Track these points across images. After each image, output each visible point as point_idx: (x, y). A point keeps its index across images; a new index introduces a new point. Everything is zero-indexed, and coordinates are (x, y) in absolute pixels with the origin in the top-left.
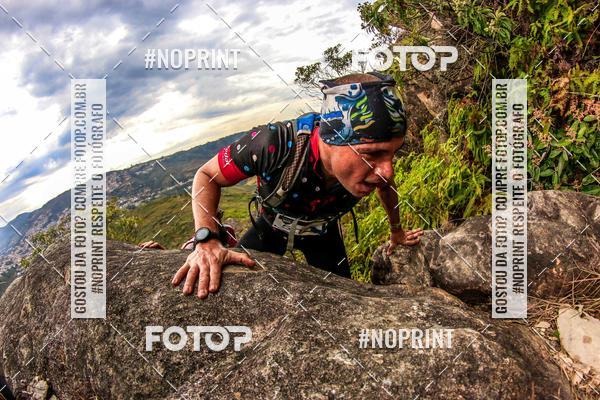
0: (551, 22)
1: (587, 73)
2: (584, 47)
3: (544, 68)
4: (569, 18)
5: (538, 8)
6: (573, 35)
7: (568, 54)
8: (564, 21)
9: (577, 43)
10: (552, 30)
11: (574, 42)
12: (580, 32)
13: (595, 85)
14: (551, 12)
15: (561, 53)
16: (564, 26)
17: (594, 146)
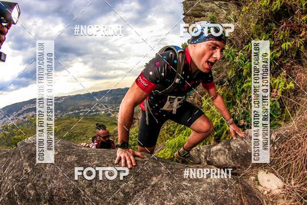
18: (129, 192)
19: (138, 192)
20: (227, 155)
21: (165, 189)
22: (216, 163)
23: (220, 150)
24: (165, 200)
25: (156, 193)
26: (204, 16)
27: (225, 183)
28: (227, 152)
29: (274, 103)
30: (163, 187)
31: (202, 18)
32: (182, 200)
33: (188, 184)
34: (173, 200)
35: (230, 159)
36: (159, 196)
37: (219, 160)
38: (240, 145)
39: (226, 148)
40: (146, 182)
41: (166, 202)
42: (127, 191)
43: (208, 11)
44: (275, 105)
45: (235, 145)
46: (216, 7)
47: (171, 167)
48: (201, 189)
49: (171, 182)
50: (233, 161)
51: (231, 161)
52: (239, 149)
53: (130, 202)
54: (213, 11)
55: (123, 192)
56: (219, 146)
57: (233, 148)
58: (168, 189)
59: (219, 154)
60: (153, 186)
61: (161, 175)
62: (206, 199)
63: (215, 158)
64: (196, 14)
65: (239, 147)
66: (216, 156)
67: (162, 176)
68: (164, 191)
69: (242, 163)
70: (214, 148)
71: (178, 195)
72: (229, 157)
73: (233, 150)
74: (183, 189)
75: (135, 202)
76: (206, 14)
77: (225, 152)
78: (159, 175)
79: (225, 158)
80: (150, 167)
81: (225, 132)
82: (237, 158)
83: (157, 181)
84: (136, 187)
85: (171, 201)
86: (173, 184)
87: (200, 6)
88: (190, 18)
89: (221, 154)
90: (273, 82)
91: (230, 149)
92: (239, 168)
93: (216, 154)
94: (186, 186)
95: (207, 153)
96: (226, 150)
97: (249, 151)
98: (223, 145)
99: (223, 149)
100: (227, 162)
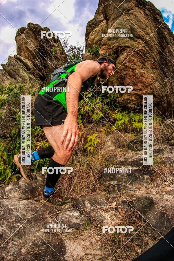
3: (35, 139)
20: (19, 192)
23: (12, 189)
26: (15, 79)
28: (18, 189)
31: (13, 79)
35: (22, 194)
37: (15, 196)
38: (26, 183)
39: (16, 187)
43: (20, 77)
45: (23, 184)
46: (27, 78)
50: (24, 195)
51: (23, 195)
52: (27, 186)
54: (24, 79)
56: (10, 187)
57: (22, 186)
59: (12, 191)
64: (11, 73)
65: (26, 185)
66: (11, 194)
69: (32, 194)
70: (7, 189)
72: (21, 193)
73: (22, 187)
76: (18, 78)
77: (16, 190)
79: (18, 194)
82: (26, 192)
87: (18, 70)
88: (5, 73)
89: (14, 192)
91: (20, 187)
93: (10, 192)
95: (3, 193)
96: (17, 188)
97: (34, 186)
98: (13, 186)
99: (14, 188)
100: (21, 196)
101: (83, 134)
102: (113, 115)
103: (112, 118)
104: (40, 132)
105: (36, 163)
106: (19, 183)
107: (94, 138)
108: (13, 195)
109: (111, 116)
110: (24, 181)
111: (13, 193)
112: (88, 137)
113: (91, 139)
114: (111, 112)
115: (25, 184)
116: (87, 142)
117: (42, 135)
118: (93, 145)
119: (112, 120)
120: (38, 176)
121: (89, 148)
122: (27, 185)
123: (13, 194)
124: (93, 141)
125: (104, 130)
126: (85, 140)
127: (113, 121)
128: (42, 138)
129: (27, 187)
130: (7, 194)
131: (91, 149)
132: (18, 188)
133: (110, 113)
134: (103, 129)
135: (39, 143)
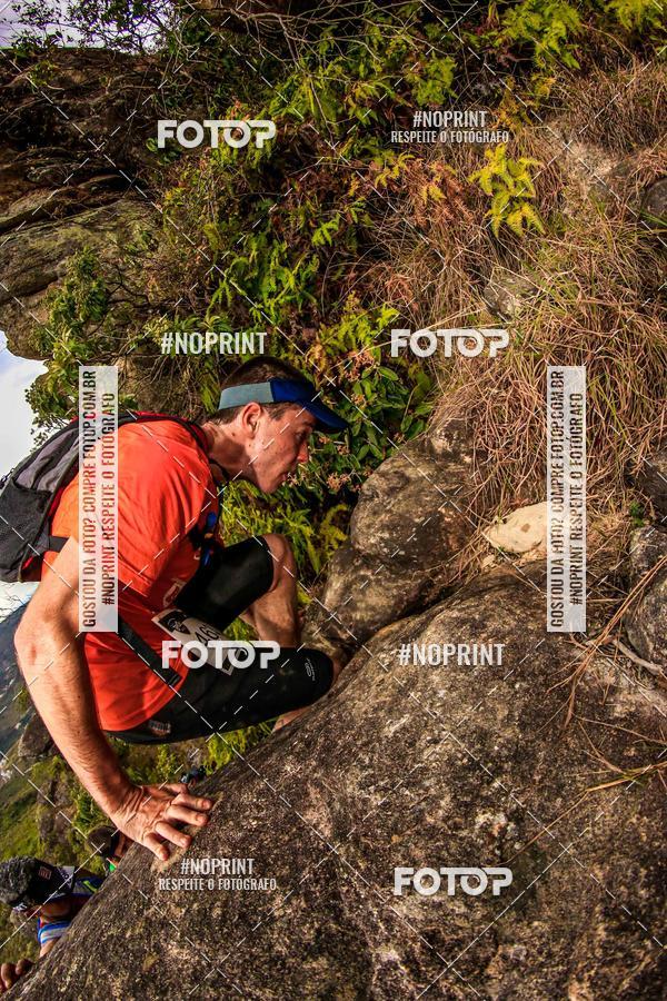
0: (271, 295)
1: (336, 327)
2: (318, 299)
4: (291, 282)
5: (250, 285)
6: (302, 295)
7: (306, 320)
8: (286, 286)
9: (309, 301)
10: (277, 303)
11: (306, 301)
12: (306, 288)
13: (350, 334)
14: (266, 281)
15: (298, 323)
16: (289, 292)
17: (388, 393)
18: (319, 931)
19: (336, 895)
20: (378, 581)
21: (377, 800)
22: (373, 622)
23: (347, 588)
24: (419, 819)
25: (375, 837)
27: (463, 622)
28: (369, 573)
29: (376, 378)
30: (365, 801)
32: (451, 762)
33: (403, 721)
34: (432, 791)
35: (394, 581)
36: (395, 830)
37: (373, 609)
38: (383, 527)
39: (357, 569)
40: (307, 852)
41: (430, 820)
42: (309, 935)
44: (384, 381)
45: (372, 541)
47: (302, 740)
48: (442, 693)
49: (363, 768)
50: (404, 577)
51: (401, 582)
52: (392, 540)
53: (365, 944)
55: (313, 952)
56: (336, 584)
57: (373, 551)
58: (385, 789)
59: (355, 596)
60: (340, 834)
61: (312, 791)
62: (480, 695)
63: (357, 616)
65: (386, 535)
66: (355, 609)
67: (317, 784)
68: (385, 806)
69: (431, 557)
70: (331, 598)
71: (424, 770)
72: (388, 580)
73: (377, 555)
74: (412, 745)
75: (375, 928)
77: (364, 578)
78: (307, 794)
79: (380, 590)
80: (258, 807)
81: (310, 548)
82: (406, 562)
83: (325, 812)
84: (308, 896)
85: (433, 802)
86: (371, 766)
89: (363, 593)
90: (336, 338)
91: (368, 561)
92: (435, 574)
94: (404, 729)
96: (362, 573)
97: (417, 520)
98: (343, 572)
99: (351, 578)
100: (395, 592)
101: (444, 181)
102: (493, 38)
103: (500, 51)
104: (283, 312)
105: (363, 424)
106: (357, 546)
107: (504, 168)
108: (366, 609)
109: (491, 47)
110: (369, 527)
111: (362, 601)
112: (471, 179)
113: (495, 178)
114: (474, 33)
115: (382, 538)
116: (487, 202)
117: (298, 315)
118: (519, 193)
119: (508, 60)
120: (406, 466)
121: (514, 220)
122: (391, 534)
123: (363, 605)
124: (510, 181)
125: (509, 114)
126: (469, 204)
127: (512, 58)
128: (309, 326)
129: (394, 541)
130: (345, 619)
131: (524, 219)
132: (368, 568)
133: (473, 39)
134: (504, 116)
135: (316, 350)
